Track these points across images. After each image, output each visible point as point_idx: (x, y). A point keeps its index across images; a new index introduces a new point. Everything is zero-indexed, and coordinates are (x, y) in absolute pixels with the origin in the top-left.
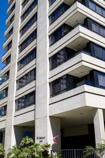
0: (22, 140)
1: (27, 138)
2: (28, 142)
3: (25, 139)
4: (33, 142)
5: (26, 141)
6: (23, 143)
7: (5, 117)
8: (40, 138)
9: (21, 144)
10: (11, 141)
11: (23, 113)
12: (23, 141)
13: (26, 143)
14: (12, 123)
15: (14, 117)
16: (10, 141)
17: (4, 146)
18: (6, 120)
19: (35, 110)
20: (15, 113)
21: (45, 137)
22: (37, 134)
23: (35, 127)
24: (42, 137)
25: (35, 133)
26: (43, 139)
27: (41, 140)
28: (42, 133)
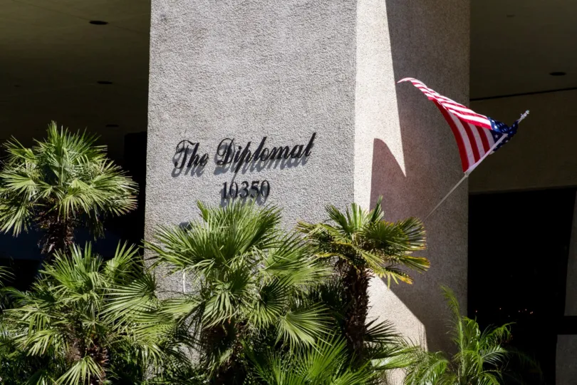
21: (310, 145)
22: (188, 107)
23: (153, 32)
24: (269, 146)
25: (153, 97)
26: (286, 170)
27: (240, 178)
28: (258, 95)
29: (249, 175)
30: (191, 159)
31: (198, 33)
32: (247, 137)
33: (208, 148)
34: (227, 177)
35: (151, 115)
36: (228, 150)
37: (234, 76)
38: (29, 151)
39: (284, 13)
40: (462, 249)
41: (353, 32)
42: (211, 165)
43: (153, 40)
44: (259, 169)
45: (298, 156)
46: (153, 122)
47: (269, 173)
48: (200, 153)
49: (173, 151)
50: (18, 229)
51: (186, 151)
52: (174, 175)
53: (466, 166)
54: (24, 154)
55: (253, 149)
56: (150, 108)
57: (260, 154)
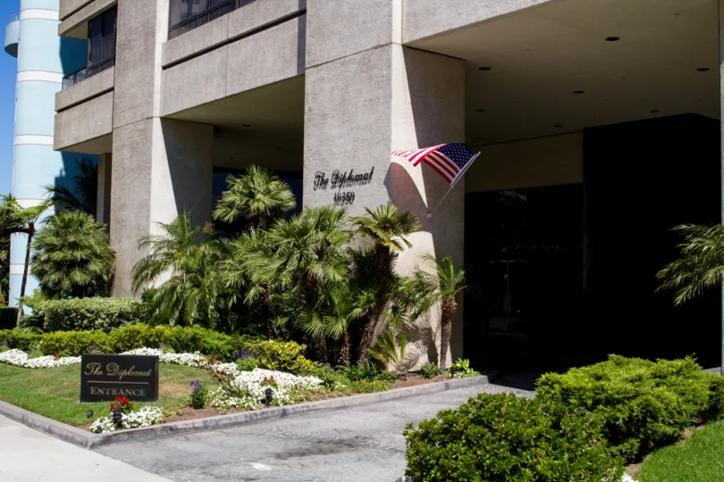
0: (225, 187)
1: (258, 180)
2: (262, 202)
3: (246, 186)
4: (292, 204)
5: (251, 195)
6: (231, 205)
7: (109, 72)
8: (340, 179)
9: (218, 213)
10: (148, 201)
11: (218, 41)
12: (229, 197)
13: (254, 206)
14: (151, 103)
15: (164, 68)
16: (145, 206)
17: (108, 231)
18: (112, 89)
19: (302, 13)
20: (167, 48)
21: (372, 173)
22: (320, 155)
23: (306, 117)
24: (354, 174)
25: (305, 149)
26: (362, 186)
27: (342, 190)
28: (350, 148)
29: (346, 190)
30: (321, 181)
31: (324, 116)
32: (344, 170)
33: (328, 176)
34: (336, 190)
35: (305, 159)
36: (337, 176)
37: (339, 138)
38: (238, 180)
39: (360, 105)
40: (461, 225)
41: (390, 114)
42: (330, 184)
43: (305, 121)
44: (350, 186)
45: (366, 179)
46: (306, 163)
47: (355, 188)
48: (325, 178)
49: (314, 177)
50: (231, 220)
51: (319, 177)
52: (315, 189)
53: (450, 181)
54: (235, 182)
55: (347, 176)
56: (305, 155)
57: (350, 178)
